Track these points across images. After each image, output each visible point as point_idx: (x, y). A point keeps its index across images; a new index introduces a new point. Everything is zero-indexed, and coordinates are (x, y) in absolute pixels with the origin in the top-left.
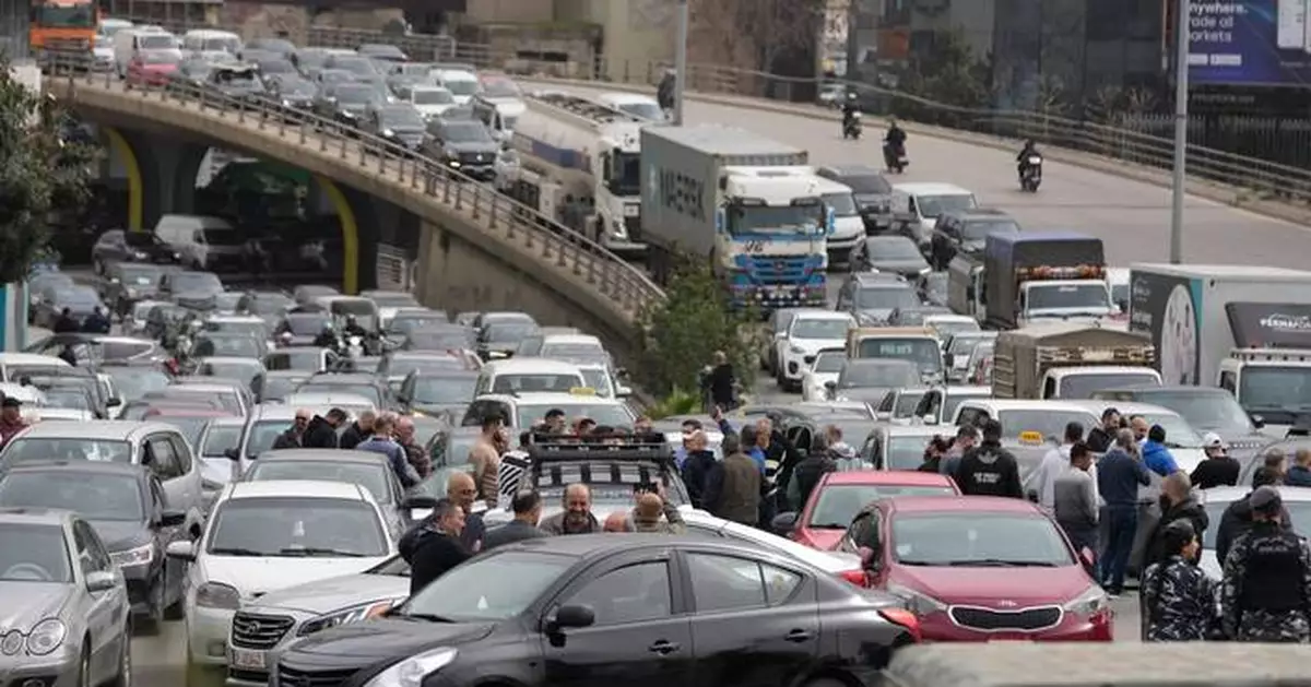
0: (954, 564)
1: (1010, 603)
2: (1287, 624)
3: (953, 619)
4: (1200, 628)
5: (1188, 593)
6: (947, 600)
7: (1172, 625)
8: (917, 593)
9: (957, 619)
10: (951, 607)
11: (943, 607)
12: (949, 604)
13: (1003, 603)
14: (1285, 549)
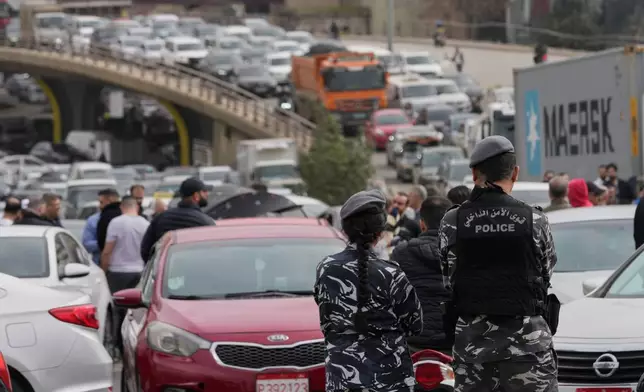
0: (229, 296)
1: (282, 337)
2: (518, 337)
3: (216, 357)
4: (395, 347)
5: (375, 299)
6: (210, 337)
7: (356, 344)
8: (179, 331)
9: (221, 358)
10: (215, 345)
11: (204, 344)
12: (212, 342)
13: (273, 337)
14: (511, 228)
